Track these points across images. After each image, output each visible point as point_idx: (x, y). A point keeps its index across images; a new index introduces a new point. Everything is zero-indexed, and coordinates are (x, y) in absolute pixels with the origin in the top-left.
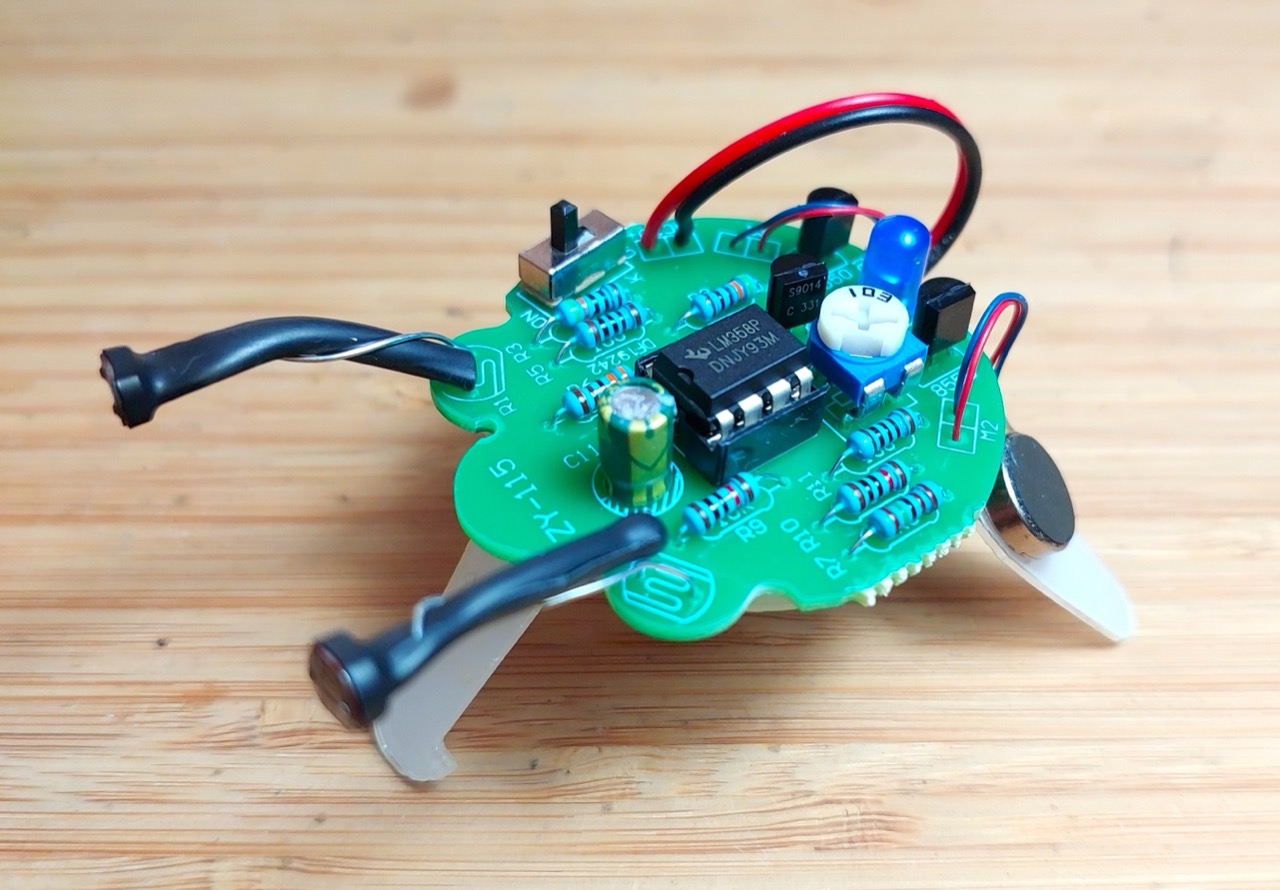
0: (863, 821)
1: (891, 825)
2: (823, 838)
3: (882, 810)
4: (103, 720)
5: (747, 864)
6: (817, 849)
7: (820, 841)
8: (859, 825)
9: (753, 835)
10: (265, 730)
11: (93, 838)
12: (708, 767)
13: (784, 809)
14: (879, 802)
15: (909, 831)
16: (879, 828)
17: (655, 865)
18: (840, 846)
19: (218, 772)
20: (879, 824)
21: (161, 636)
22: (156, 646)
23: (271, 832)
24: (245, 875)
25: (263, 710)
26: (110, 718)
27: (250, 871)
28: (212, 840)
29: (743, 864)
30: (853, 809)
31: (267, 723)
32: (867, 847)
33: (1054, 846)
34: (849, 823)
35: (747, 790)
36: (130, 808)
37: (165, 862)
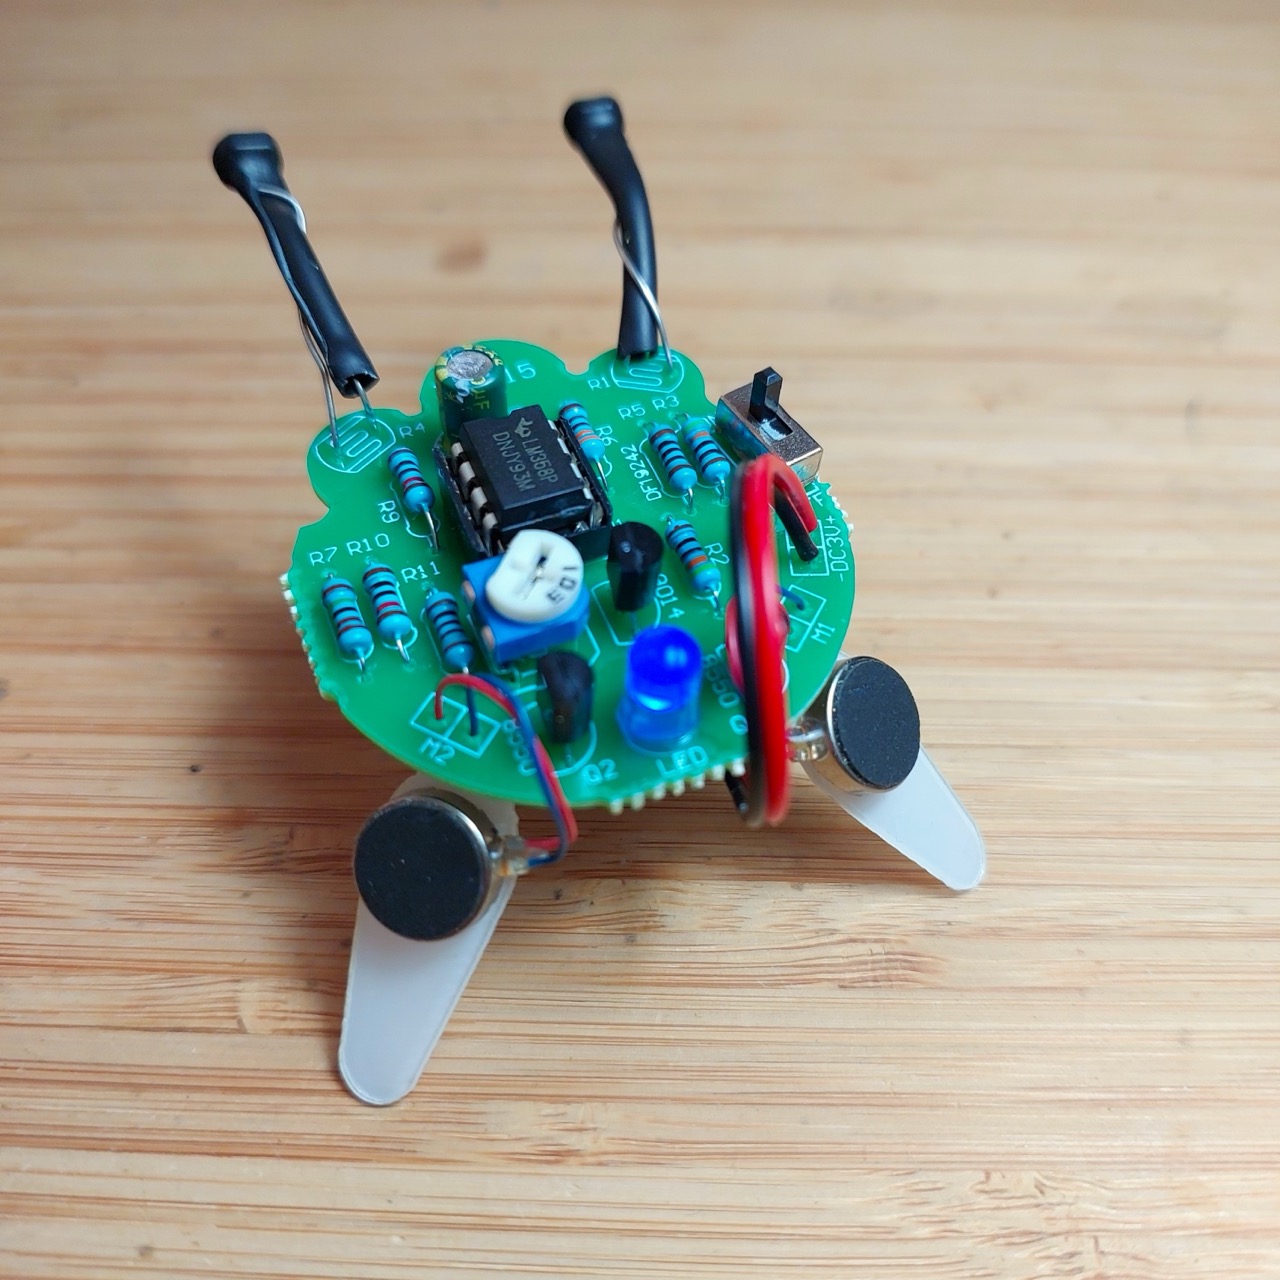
0: (887, 961)
1: (916, 966)
2: (848, 976)
3: (906, 950)
4: (135, 841)
5: (771, 999)
6: (842, 987)
7: (844, 980)
8: (884, 965)
9: (777, 971)
10: (293, 855)
11: (127, 956)
12: (732, 902)
13: (809, 947)
14: (904, 942)
15: (935, 972)
16: (904, 968)
17: (678, 997)
18: (865, 984)
19: (246, 894)
20: (904, 964)
21: (195, 762)
22: (189, 772)
23: (296, 955)
24: (272, 995)
25: (291, 836)
26: (143, 840)
27: (276, 992)
28: (240, 960)
29: (766, 999)
30: (878, 948)
31: (293, 849)
32: (891, 987)
33: (1081, 990)
34: (874, 962)
35: (771, 926)
36: (160, 927)
37: (193, 981)
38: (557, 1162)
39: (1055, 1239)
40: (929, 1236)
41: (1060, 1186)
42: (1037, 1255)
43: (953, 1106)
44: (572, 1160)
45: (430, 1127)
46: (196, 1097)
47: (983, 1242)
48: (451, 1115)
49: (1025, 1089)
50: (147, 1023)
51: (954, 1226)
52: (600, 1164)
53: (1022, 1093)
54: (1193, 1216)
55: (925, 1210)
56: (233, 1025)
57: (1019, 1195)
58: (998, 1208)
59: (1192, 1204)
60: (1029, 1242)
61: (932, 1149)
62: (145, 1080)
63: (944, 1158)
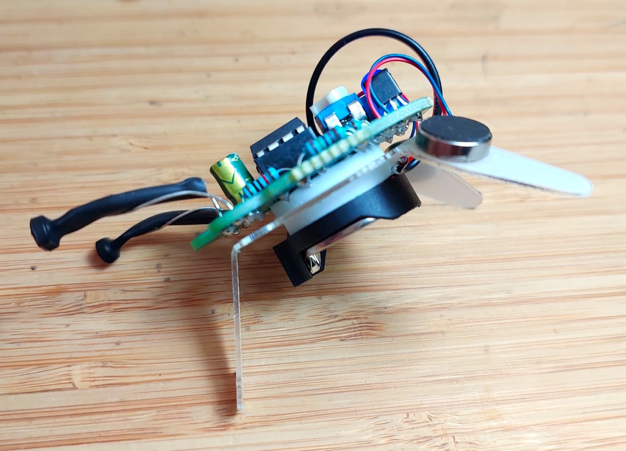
0: (360, 327)
1: (372, 328)
2: (344, 335)
3: (368, 321)
4: (10, 306)
5: (312, 349)
6: (341, 340)
7: (342, 337)
8: (359, 329)
9: (313, 336)
10: (87, 305)
11: (14, 360)
12: (291, 308)
13: (326, 324)
14: (366, 318)
15: (381, 330)
16: (368, 330)
17: (271, 352)
18: (351, 338)
19: (68, 325)
20: (368, 328)
21: (33, 265)
22: (31, 270)
23: (96, 351)
24: (87, 371)
25: (85, 296)
26: (13, 305)
27: (88, 369)
28: (69, 356)
29: (310, 349)
30: (355, 321)
31: (87, 302)
32: (362, 338)
33: (443, 332)
34: (354, 328)
35: (309, 317)
36: (29, 345)
37: (48, 368)
38: (224, 430)
39: (437, 438)
40: (385, 443)
41: (437, 416)
42: (430, 446)
43: (392, 387)
44: (231, 428)
45: (167, 421)
46: (58, 420)
47: (408, 443)
48: (176, 415)
49: (421, 377)
50: (29, 390)
51: (395, 438)
52: (244, 428)
53: (420, 379)
54: (493, 424)
55: (383, 432)
56: (71, 386)
57: (421, 422)
58: (413, 428)
59: (493, 419)
60: (426, 441)
61: (384, 406)
62: (33, 416)
63: (389, 409)
